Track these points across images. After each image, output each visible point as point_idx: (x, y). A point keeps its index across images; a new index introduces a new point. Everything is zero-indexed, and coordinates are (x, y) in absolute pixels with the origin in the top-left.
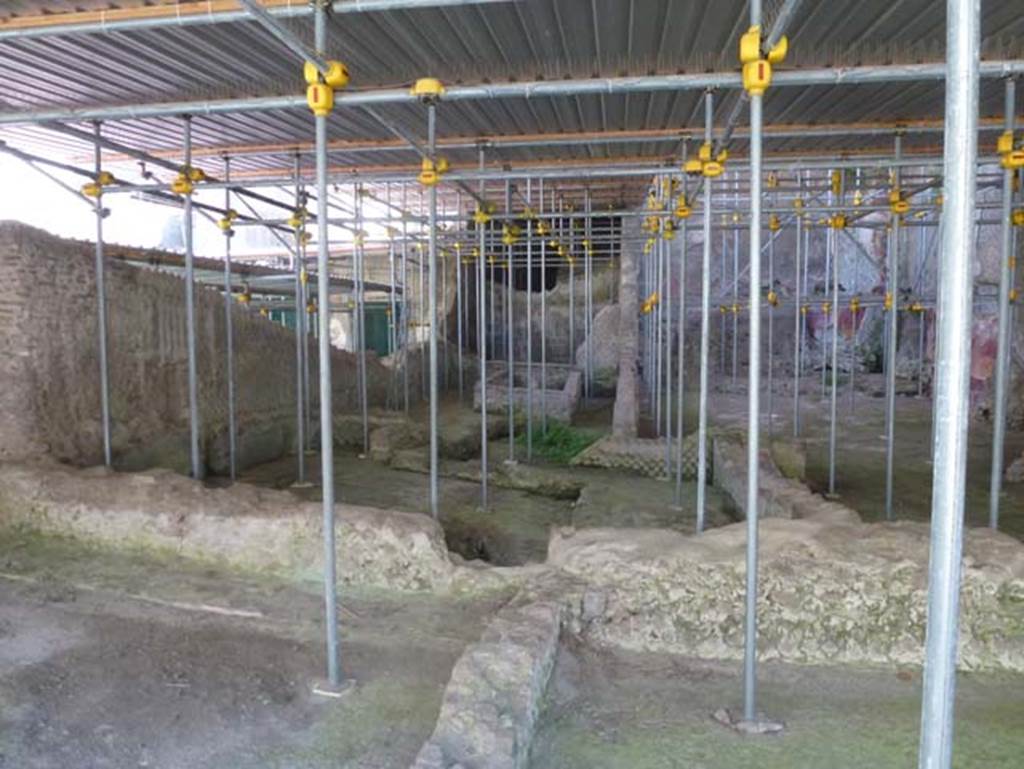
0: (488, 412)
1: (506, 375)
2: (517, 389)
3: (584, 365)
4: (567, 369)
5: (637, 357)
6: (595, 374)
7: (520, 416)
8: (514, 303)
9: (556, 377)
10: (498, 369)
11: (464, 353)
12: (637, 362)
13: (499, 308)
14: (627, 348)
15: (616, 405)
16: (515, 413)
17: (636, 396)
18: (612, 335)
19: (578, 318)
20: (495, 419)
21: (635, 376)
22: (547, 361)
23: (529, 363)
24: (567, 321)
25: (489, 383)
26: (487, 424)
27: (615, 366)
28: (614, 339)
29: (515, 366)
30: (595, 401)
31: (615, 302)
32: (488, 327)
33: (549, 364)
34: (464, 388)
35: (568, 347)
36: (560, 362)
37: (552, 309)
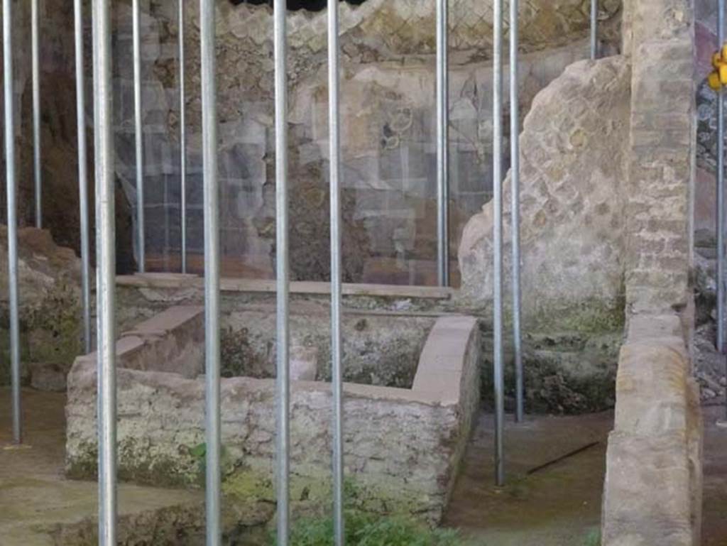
0: (121, 476)
1: (191, 332)
2: (232, 384)
3: (492, 287)
4: (426, 304)
5: (693, 258)
6: (530, 324)
7: (244, 485)
8: (221, 53)
9: (383, 335)
10: (162, 307)
11: (24, 246)
12: (694, 279)
13: (162, 72)
14: (654, 225)
15: (613, 442)
16: (223, 478)
17: (690, 407)
18: (597, 176)
19: (465, 111)
20: (149, 501)
21: (683, 330)
22: (346, 278)
23: (281, 285)
24: (422, 119)
25: (124, 361)
26: (119, 520)
27: (608, 293)
28: (604, 189)
29: (224, 295)
30: (530, 426)
31: (609, 44)
32: (122, 145)
33: (350, 288)
34: (26, 382)
35: (426, 221)
36: (397, 279)
37: (367, 74)
